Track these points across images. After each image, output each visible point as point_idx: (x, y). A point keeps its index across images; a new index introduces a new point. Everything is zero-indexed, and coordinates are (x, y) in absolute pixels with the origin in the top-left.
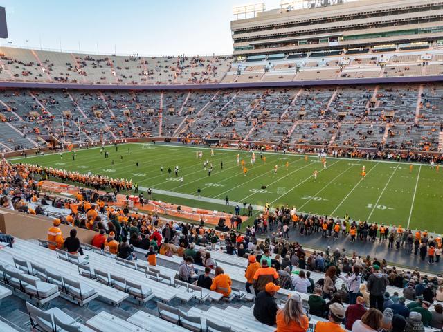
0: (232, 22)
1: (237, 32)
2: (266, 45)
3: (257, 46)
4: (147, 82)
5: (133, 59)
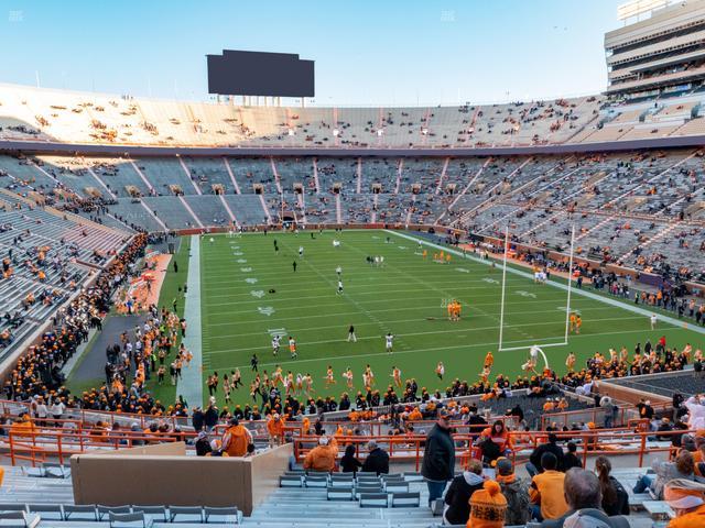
0: (606, 35)
1: (617, 51)
2: (662, 70)
3: (647, 73)
4: (465, 143)
5: (464, 109)
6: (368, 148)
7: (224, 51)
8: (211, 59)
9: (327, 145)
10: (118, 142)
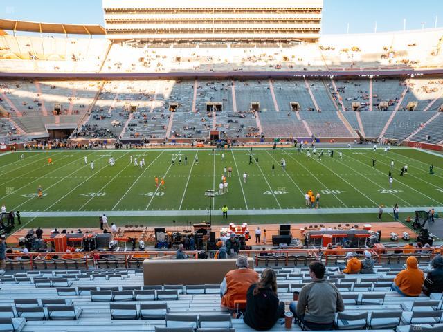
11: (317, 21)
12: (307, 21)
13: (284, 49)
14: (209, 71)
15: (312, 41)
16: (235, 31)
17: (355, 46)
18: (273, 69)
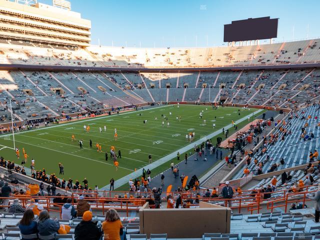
6: (289, 64)
7: (232, 22)
8: (226, 26)
9: (267, 64)
10: (172, 67)
11: (87, 36)
12: (82, 35)
13: (72, 52)
14: (38, 65)
15: (82, 47)
16: (38, 35)
17: (108, 53)
18: (76, 65)
